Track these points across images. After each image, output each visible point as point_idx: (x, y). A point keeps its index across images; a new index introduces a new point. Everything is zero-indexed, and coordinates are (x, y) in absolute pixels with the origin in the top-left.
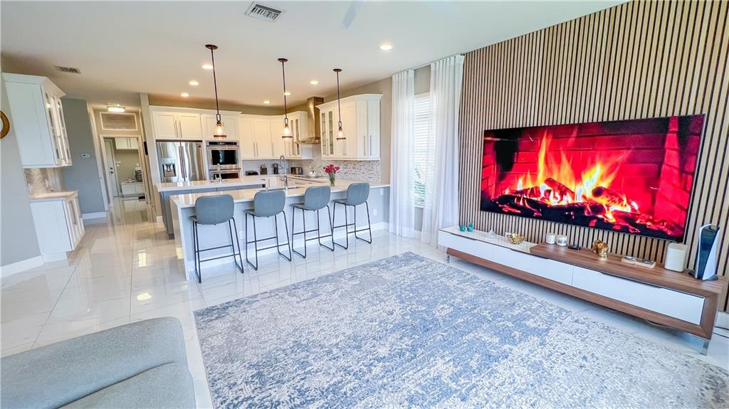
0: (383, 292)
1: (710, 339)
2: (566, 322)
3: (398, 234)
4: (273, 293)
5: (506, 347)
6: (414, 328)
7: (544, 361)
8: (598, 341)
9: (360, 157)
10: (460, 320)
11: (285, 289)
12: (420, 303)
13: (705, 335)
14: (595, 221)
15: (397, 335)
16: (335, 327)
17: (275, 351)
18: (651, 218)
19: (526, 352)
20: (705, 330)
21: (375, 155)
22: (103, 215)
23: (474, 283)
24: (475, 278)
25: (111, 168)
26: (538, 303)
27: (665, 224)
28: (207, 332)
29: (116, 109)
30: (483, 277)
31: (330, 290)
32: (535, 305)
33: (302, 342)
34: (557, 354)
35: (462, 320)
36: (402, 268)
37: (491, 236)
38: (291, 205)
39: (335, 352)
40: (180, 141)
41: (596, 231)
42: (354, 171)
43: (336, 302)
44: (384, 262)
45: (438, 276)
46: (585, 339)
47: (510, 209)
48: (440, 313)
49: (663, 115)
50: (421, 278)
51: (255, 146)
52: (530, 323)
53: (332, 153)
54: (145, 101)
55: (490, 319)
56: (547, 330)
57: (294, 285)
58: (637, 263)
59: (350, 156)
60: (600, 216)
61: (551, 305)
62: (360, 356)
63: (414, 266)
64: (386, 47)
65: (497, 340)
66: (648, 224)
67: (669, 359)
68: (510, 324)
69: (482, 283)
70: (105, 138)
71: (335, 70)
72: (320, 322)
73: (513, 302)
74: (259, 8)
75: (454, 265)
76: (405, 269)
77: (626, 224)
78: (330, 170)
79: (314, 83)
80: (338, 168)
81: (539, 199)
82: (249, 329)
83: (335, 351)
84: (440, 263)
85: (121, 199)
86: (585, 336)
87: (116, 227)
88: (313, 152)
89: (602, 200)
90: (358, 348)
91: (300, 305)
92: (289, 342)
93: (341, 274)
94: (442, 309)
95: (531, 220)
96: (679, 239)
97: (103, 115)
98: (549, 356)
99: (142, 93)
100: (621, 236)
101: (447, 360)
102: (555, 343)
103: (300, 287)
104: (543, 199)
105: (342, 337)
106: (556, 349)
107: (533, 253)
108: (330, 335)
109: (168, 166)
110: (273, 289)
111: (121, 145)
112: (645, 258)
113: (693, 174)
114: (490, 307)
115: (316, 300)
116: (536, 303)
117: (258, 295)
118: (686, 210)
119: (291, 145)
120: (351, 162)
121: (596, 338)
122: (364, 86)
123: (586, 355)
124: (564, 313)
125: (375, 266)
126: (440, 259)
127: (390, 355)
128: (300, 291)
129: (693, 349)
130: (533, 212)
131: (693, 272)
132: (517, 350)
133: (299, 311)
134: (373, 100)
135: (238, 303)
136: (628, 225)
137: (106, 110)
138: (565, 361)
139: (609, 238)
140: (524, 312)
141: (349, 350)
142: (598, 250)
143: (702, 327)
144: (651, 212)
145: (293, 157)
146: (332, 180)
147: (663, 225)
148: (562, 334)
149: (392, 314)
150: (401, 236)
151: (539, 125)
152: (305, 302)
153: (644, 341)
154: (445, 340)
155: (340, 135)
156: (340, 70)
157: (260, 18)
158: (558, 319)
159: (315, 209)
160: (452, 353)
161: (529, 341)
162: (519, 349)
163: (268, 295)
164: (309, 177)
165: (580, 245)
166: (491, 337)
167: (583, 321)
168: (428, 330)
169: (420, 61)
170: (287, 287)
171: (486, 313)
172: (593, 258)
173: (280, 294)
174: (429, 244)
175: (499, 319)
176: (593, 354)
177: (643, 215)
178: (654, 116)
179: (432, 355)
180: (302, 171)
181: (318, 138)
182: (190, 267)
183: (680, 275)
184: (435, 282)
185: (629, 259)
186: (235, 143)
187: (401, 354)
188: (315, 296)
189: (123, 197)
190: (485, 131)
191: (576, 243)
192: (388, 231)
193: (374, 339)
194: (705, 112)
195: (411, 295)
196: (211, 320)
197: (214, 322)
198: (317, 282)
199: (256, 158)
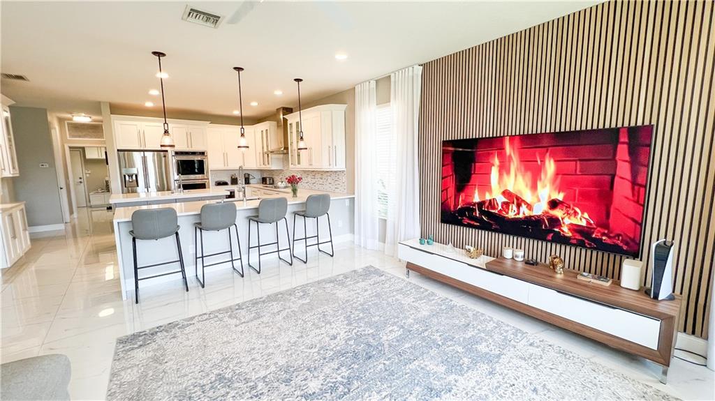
0: (331, 312)
1: (668, 366)
2: (520, 346)
3: (362, 246)
4: (210, 316)
5: (452, 377)
6: (356, 355)
7: (490, 395)
8: (552, 369)
9: (326, 167)
10: (407, 345)
11: (226, 310)
12: (369, 324)
13: (662, 361)
14: (552, 234)
15: (334, 365)
16: (269, 356)
17: (192, 387)
18: (606, 232)
19: (472, 383)
20: (662, 356)
21: (341, 166)
22: (61, 227)
23: (431, 301)
24: (433, 294)
25: (80, 178)
26: (494, 323)
27: (620, 238)
28: (124, 363)
29: (82, 118)
30: (441, 293)
31: (276, 311)
32: (491, 325)
33: (227, 376)
34: (505, 385)
35: (410, 345)
36: (358, 285)
37: (449, 250)
38: (248, 217)
39: (259, 388)
40: (144, 151)
41: (554, 246)
42: (321, 181)
43: (278, 325)
44: (341, 277)
45: (395, 293)
46: (537, 366)
47: (470, 222)
48: (388, 336)
49: (613, 126)
50: (376, 296)
51: (225, 155)
52: (482, 348)
53: (299, 163)
54: (106, 110)
55: (440, 343)
56: (499, 356)
57: (238, 305)
58: (593, 280)
59: (316, 166)
60: (557, 230)
61: (508, 325)
62: (287, 393)
63: (371, 282)
64: (341, 57)
65: (442, 369)
66: (604, 238)
67: (626, 390)
68: (460, 349)
69: (439, 301)
70: (70, 148)
71: (296, 80)
72: (254, 349)
73: (468, 322)
74: (194, 12)
75: (414, 279)
76: (362, 285)
77: (583, 237)
78: (293, 181)
79: (278, 93)
80: (300, 179)
81: (496, 212)
82: (172, 360)
83: (261, 385)
84: (399, 278)
85: (90, 209)
86: (538, 363)
87: (79, 240)
88: (283, 162)
89: (558, 213)
90: (288, 381)
91: (239, 329)
92: (212, 375)
93: (291, 292)
94: (390, 332)
95: (490, 233)
96: (635, 254)
97: (68, 124)
98: (497, 387)
99: (104, 102)
100: (578, 251)
101: (383, 396)
102: (506, 372)
103: (244, 307)
104: (500, 211)
105: (273, 368)
106: (505, 380)
107: (490, 268)
108: (260, 365)
109: (130, 176)
110: (214, 309)
111: (90, 155)
112: (601, 275)
113: (645, 187)
114: (442, 328)
115: (256, 322)
116: (491, 323)
117: (194, 318)
118: (640, 224)
119: (262, 154)
120: (318, 172)
121: (550, 365)
122: (328, 97)
123: (537, 387)
124: (520, 335)
125: (331, 282)
126: (401, 273)
127: (322, 390)
128: (243, 312)
129: (652, 376)
130: (491, 225)
131: (649, 291)
132: (463, 382)
133: (234, 336)
134: (338, 110)
135: (172, 326)
136: (584, 239)
137: (71, 120)
138: (513, 394)
139: (567, 252)
140: (477, 334)
141: (276, 384)
142: (554, 266)
143: (659, 352)
144: (606, 226)
145: (263, 167)
146: (295, 191)
147: (619, 240)
148: (515, 361)
149: (335, 338)
150: (365, 248)
151: (495, 135)
152: (244, 325)
153: (600, 368)
154: (386, 370)
155: (302, 145)
156: (301, 80)
157: (199, 24)
158: (512, 342)
159: (275, 220)
160: (391, 387)
161: (477, 370)
162: (465, 380)
163: (206, 317)
164: (279, 188)
165: (539, 260)
166: (437, 366)
167: (539, 344)
168: (370, 357)
169: (381, 72)
170: (230, 308)
171: (436, 336)
172: (550, 274)
173: (220, 316)
174: (393, 257)
175: (449, 343)
176: (545, 385)
177: (598, 229)
178: (604, 126)
179: (368, 389)
180: (273, 181)
181: (286, 148)
182: (128, 285)
183: (635, 294)
184: (390, 300)
185: (585, 276)
186: (203, 153)
187: (334, 388)
188: (258, 317)
189: (91, 207)
190: (443, 141)
191: (535, 258)
192: (354, 242)
193: (308, 370)
194: (654, 122)
195: (361, 315)
196: (133, 349)
197: (135, 351)
198: (264, 302)
199: (226, 168)
